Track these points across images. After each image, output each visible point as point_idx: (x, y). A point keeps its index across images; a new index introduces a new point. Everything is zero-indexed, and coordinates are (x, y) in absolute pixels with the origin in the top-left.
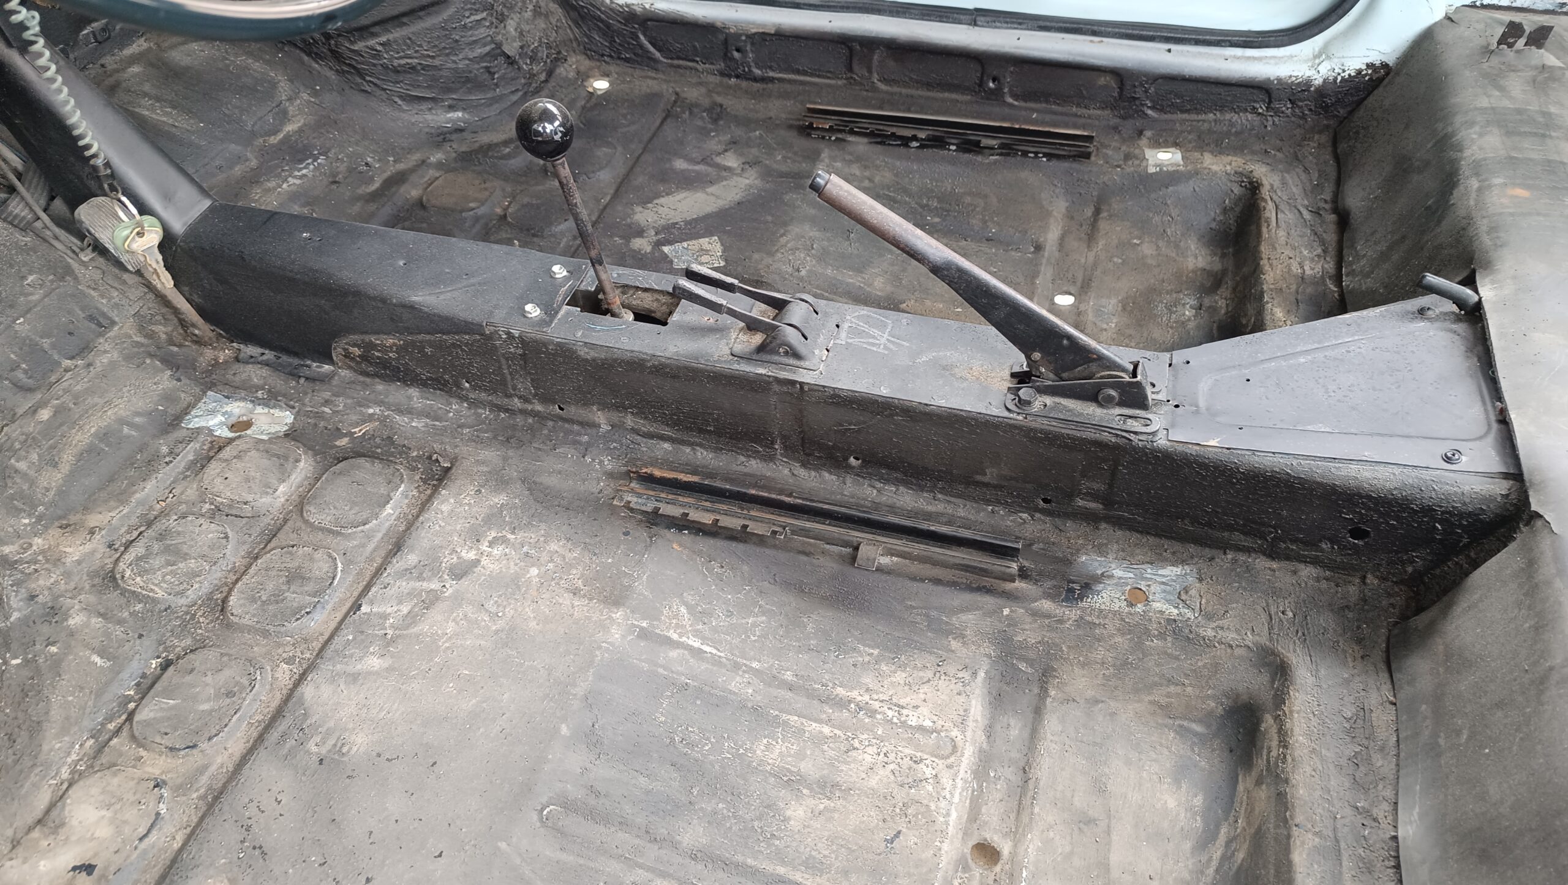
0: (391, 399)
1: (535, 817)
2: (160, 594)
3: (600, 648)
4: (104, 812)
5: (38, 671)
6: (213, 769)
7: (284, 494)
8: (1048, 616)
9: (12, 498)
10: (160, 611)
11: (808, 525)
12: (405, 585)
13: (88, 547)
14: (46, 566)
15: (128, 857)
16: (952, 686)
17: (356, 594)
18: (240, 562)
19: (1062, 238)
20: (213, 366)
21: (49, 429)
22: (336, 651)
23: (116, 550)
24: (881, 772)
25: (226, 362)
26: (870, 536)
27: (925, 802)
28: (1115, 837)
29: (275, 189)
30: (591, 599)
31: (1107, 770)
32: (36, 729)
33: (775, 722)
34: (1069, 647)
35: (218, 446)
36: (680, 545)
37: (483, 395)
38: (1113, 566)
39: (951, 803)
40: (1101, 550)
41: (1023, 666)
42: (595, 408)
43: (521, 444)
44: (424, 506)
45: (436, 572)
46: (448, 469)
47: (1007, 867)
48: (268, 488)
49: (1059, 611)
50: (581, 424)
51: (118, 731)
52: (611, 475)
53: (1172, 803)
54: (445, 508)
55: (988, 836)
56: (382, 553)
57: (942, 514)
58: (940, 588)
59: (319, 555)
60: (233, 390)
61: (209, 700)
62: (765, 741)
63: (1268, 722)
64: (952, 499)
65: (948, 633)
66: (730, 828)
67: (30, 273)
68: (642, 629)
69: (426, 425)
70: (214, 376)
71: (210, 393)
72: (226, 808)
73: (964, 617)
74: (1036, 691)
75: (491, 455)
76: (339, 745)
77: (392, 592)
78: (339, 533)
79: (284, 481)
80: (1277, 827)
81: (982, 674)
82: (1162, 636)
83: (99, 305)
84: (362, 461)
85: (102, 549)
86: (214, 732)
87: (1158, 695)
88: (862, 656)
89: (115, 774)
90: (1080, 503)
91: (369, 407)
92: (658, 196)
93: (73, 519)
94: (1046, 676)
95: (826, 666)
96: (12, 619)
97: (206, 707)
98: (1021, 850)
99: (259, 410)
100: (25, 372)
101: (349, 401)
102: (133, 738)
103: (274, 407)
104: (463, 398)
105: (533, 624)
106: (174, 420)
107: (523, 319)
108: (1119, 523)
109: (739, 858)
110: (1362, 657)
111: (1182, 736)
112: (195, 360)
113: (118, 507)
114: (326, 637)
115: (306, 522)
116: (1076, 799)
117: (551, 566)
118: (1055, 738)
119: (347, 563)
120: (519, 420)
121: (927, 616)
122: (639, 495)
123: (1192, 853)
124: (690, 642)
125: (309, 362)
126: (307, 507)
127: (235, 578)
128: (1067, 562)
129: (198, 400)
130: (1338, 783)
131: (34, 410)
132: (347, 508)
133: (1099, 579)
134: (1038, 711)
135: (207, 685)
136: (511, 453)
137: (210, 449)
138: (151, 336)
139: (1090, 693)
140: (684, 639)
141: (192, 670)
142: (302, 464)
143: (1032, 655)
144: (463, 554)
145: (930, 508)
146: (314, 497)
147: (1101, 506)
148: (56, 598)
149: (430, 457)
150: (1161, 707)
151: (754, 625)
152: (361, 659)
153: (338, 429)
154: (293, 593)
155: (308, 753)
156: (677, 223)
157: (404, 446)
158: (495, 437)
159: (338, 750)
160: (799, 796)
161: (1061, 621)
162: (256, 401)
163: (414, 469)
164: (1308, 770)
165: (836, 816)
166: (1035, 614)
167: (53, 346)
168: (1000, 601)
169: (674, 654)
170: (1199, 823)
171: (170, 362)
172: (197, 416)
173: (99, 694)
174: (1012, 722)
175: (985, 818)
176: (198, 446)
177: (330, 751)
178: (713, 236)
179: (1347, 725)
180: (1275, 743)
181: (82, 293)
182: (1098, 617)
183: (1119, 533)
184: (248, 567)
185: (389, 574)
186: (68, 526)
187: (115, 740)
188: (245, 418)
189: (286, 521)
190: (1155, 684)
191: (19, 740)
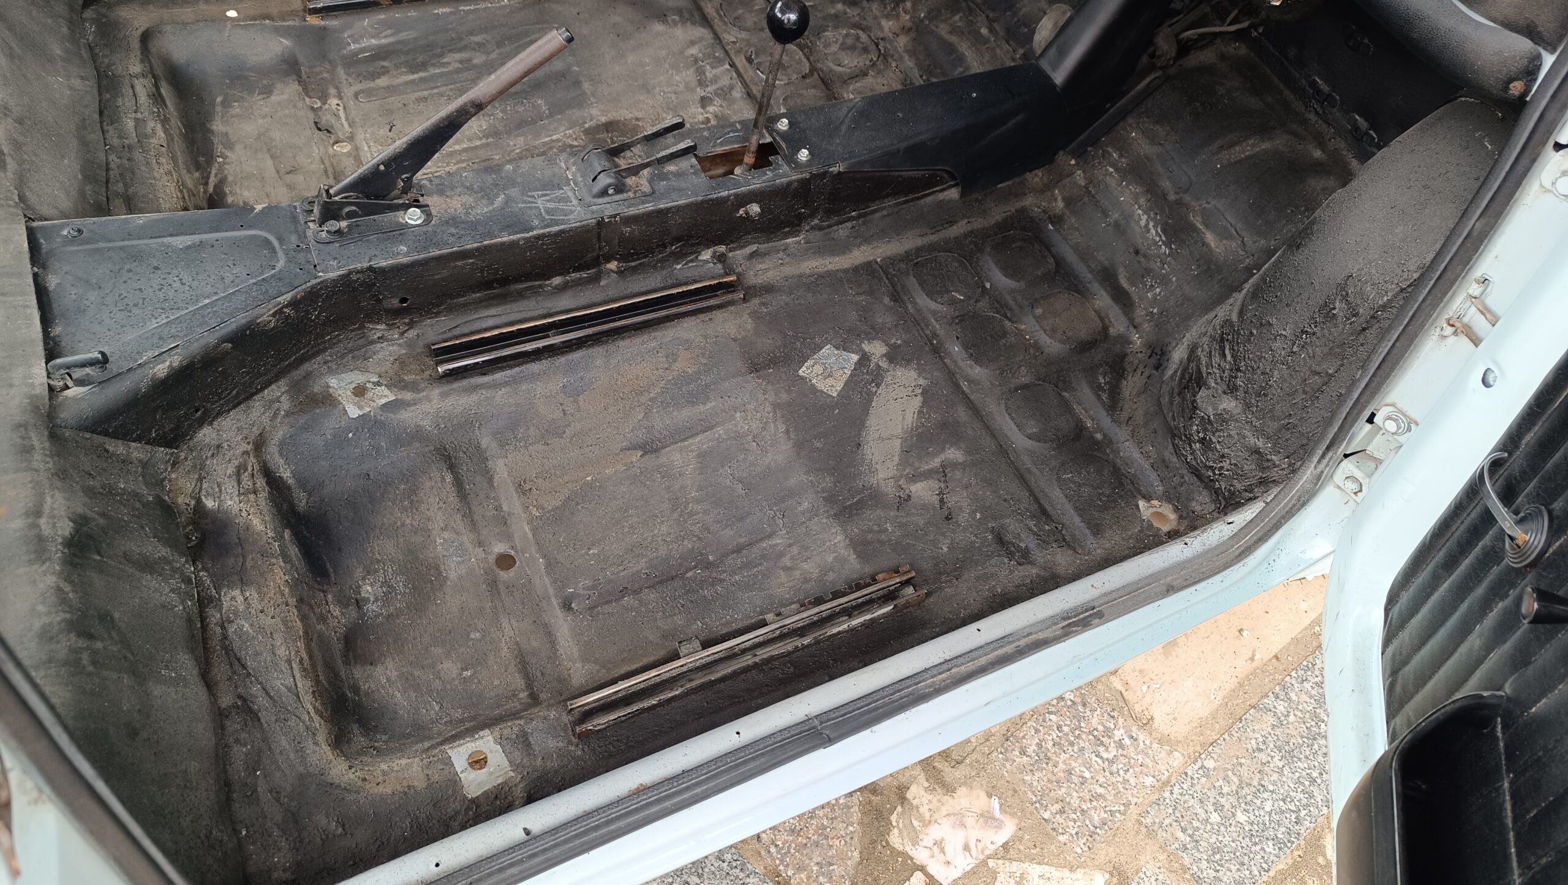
29: (1138, 203)
178: (839, 395)
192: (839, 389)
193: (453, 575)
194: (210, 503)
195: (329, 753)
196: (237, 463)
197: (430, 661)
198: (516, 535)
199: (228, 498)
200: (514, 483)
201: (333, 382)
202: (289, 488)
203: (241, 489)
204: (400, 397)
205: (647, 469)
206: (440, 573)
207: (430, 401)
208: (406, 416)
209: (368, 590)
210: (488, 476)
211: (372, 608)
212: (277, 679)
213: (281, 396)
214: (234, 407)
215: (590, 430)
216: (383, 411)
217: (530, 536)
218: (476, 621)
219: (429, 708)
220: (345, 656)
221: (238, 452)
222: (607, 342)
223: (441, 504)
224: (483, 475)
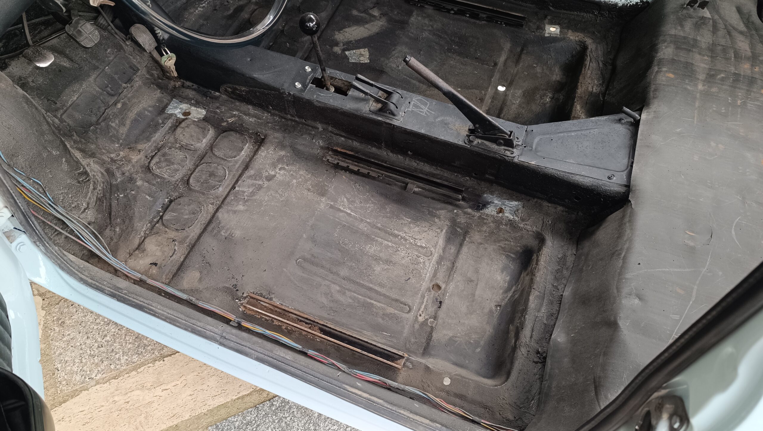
0: (242, 109)
1: (295, 262)
2: (166, 176)
3: (317, 210)
4: (157, 248)
5: (129, 199)
6: (190, 237)
7: (205, 143)
8: (469, 214)
9: (111, 136)
10: (166, 182)
11: (391, 175)
12: (250, 182)
13: (139, 157)
14: (126, 162)
15: (167, 262)
16: (433, 234)
17: (233, 183)
18: (192, 167)
19: (506, 61)
20: (174, 88)
21: (121, 111)
22: (228, 202)
23: (148, 158)
24: (406, 259)
25: (179, 87)
26: (412, 181)
27: (419, 270)
28: (478, 287)
29: (193, 13)
30: (314, 193)
31: (480, 266)
32: (131, 219)
33: (373, 240)
34: (475, 225)
35: (179, 122)
36: (346, 177)
37: (277, 112)
38: (495, 199)
39: (428, 271)
40: (492, 193)
41: (458, 229)
42: (318, 122)
43: (290, 132)
44: (256, 152)
45: (261, 178)
46: (263, 139)
47: (443, 292)
48: (199, 140)
49: (473, 213)
50: (312, 127)
51: (158, 222)
52: (322, 148)
53: (499, 278)
54: (263, 154)
55: (438, 282)
56: (242, 169)
57: (439, 175)
58: (434, 201)
59: (219, 167)
60: (184, 99)
61: (187, 215)
62: (369, 245)
63: (535, 257)
64: (443, 170)
65: (435, 216)
66: (356, 271)
67: (108, 48)
68: (331, 205)
69: (255, 121)
70: (175, 93)
71: (174, 99)
72: (197, 250)
73: (441, 211)
74: (462, 238)
75: (278, 135)
76: (231, 233)
77: (246, 183)
78: (226, 160)
79: (205, 138)
80: (528, 288)
81: (444, 231)
82: (506, 225)
83: (133, 62)
84: (232, 133)
85: (144, 158)
86: (190, 225)
87: (502, 244)
88: (404, 221)
89: (159, 236)
90: (487, 176)
91: (234, 111)
92: (345, 27)
93: (132, 145)
94: (466, 233)
95: (392, 223)
96: (118, 181)
97: (186, 217)
98: (448, 287)
99: (193, 108)
100: (111, 88)
101: (226, 108)
102: (163, 225)
103: (198, 108)
104: (269, 112)
105: (294, 200)
106: (162, 110)
107: (295, 88)
108: (499, 184)
109: (358, 281)
110: (570, 239)
111: (507, 257)
112: (168, 86)
113: (147, 143)
114: (224, 196)
115: (214, 154)
116: (468, 274)
117: (300, 180)
118: (465, 254)
119: (230, 171)
120: (289, 122)
121: (428, 210)
122: (332, 158)
123: (502, 294)
124: (347, 211)
125: (210, 91)
126: (214, 149)
127: (190, 172)
128: (480, 196)
129: (170, 102)
130: (550, 277)
131: (115, 104)
132: (228, 151)
133: (488, 203)
134: (461, 245)
135: (186, 209)
136: (286, 135)
137: (177, 122)
138: (152, 75)
139: (480, 241)
140: (345, 210)
141: (180, 204)
142: (210, 132)
143: (462, 226)
144: (270, 172)
145: (435, 172)
146: (216, 145)
147: (494, 178)
148: (131, 174)
149: (257, 134)
150: (502, 248)
151: (369, 207)
152: (237, 206)
153: (222, 119)
154: (212, 180)
155: (221, 235)
156: (352, 41)
157: (247, 128)
158: (281, 128)
159: (231, 235)
160: (379, 264)
161: (473, 216)
162: (191, 105)
163: (251, 138)
164: (542, 272)
165: (390, 271)
166: (465, 213)
167: (119, 78)
168: (454, 207)
169: (341, 214)
170: (506, 285)
171: (160, 87)
172: (170, 109)
173: (150, 209)
174: (452, 247)
175: (438, 276)
176: (172, 121)
177: (228, 235)
178: (366, 48)
179: (558, 260)
180: (535, 263)
181: (127, 56)
182: (486, 216)
183: (499, 188)
184: (195, 169)
185: (245, 177)
186: (131, 148)
187: (157, 225)
188: (188, 111)
189: (206, 153)
190: (501, 240)
191: (126, 222)
192: (363, 50)
195: (589, 46)
200: (483, 103)
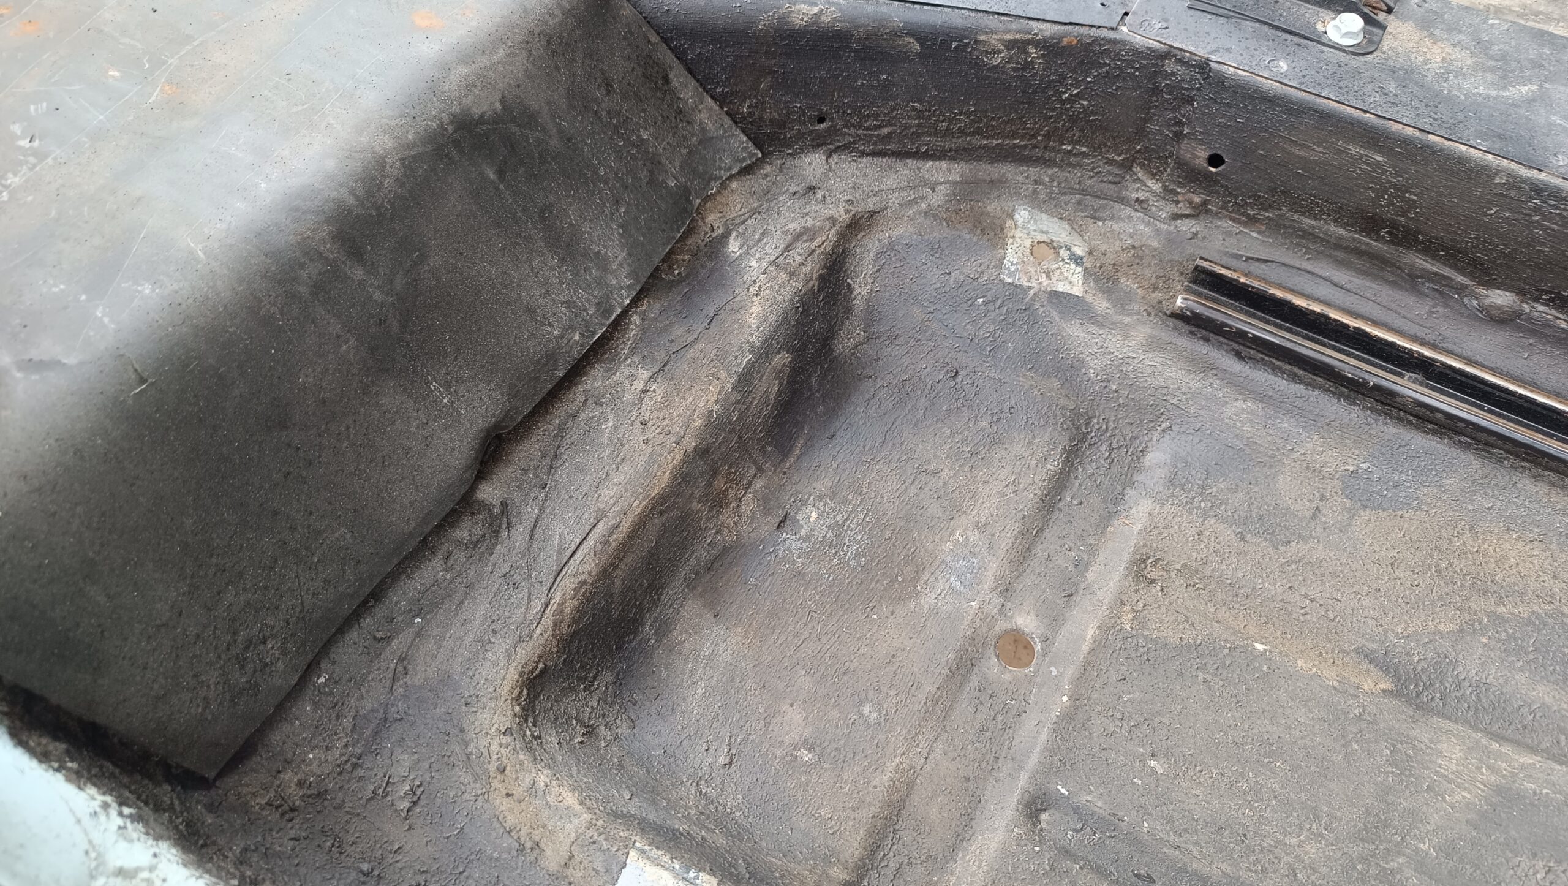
193: (928, 600)
194: (734, 246)
195: (508, 685)
196: (810, 222)
197: (781, 686)
198: (1067, 627)
199: (758, 255)
200: (1137, 550)
201: (1022, 215)
202: (848, 310)
203: (780, 260)
204: (1089, 298)
205: (1374, 722)
206: (915, 580)
207: (1126, 337)
208: (1075, 332)
209: (811, 517)
210: (1114, 505)
211: (791, 543)
212: (565, 524)
213: (941, 184)
214: (873, 154)
215: (1334, 575)
216: (1050, 302)
217: (1085, 648)
218: (892, 693)
219: (712, 750)
220: (697, 574)
221: (827, 212)
222: (1500, 461)
223: (1010, 490)
224: (1104, 501)
